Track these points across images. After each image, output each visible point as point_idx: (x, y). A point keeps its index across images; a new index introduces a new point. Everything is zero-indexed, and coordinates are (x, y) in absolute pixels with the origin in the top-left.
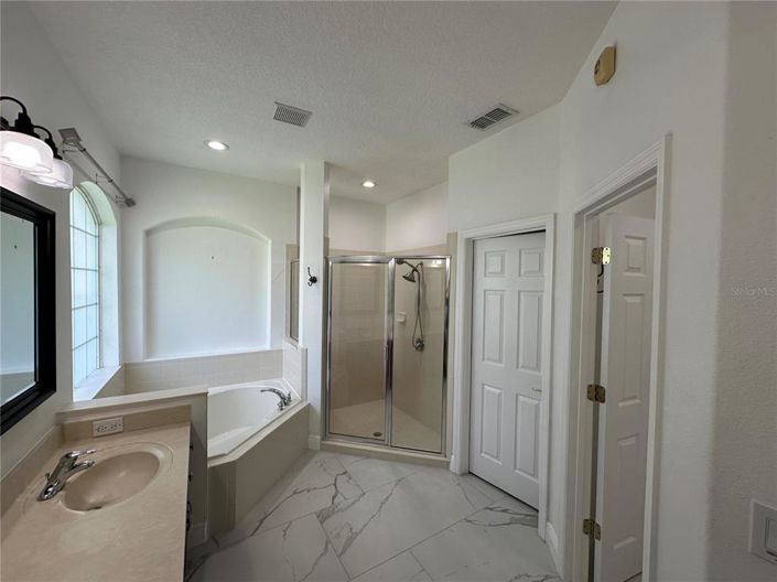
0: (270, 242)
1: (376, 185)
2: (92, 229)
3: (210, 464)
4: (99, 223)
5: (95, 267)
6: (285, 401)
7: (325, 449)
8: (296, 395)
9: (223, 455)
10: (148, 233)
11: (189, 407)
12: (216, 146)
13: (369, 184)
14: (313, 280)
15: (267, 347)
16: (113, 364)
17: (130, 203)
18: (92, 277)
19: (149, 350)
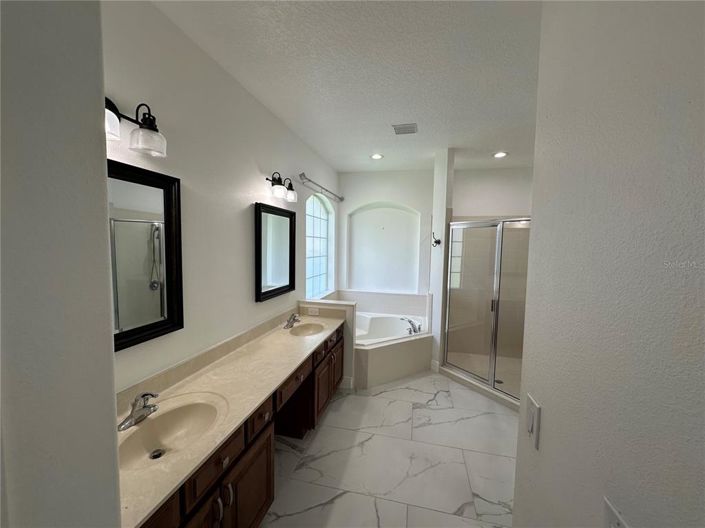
0: (419, 214)
1: (507, 154)
2: (324, 216)
3: (355, 347)
4: (328, 213)
5: (325, 236)
6: (415, 330)
7: (441, 372)
8: (425, 328)
9: (363, 345)
10: (351, 216)
11: (345, 311)
12: (377, 157)
13: (500, 155)
14: (438, 242)
15: (416, 292)
16: (332, 289)
17: (342, 199)
18: (324, 242)
19: (350, 285)
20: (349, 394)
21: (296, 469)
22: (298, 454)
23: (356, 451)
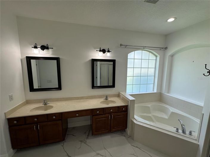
4: (156, 56)
10: (172, 56)
11: (128, 101)
17: (166, 48)
18: (152, 70)
20: (124, 136)
21: (79, 141)
22: (86, 138)
23: (93, 154)
